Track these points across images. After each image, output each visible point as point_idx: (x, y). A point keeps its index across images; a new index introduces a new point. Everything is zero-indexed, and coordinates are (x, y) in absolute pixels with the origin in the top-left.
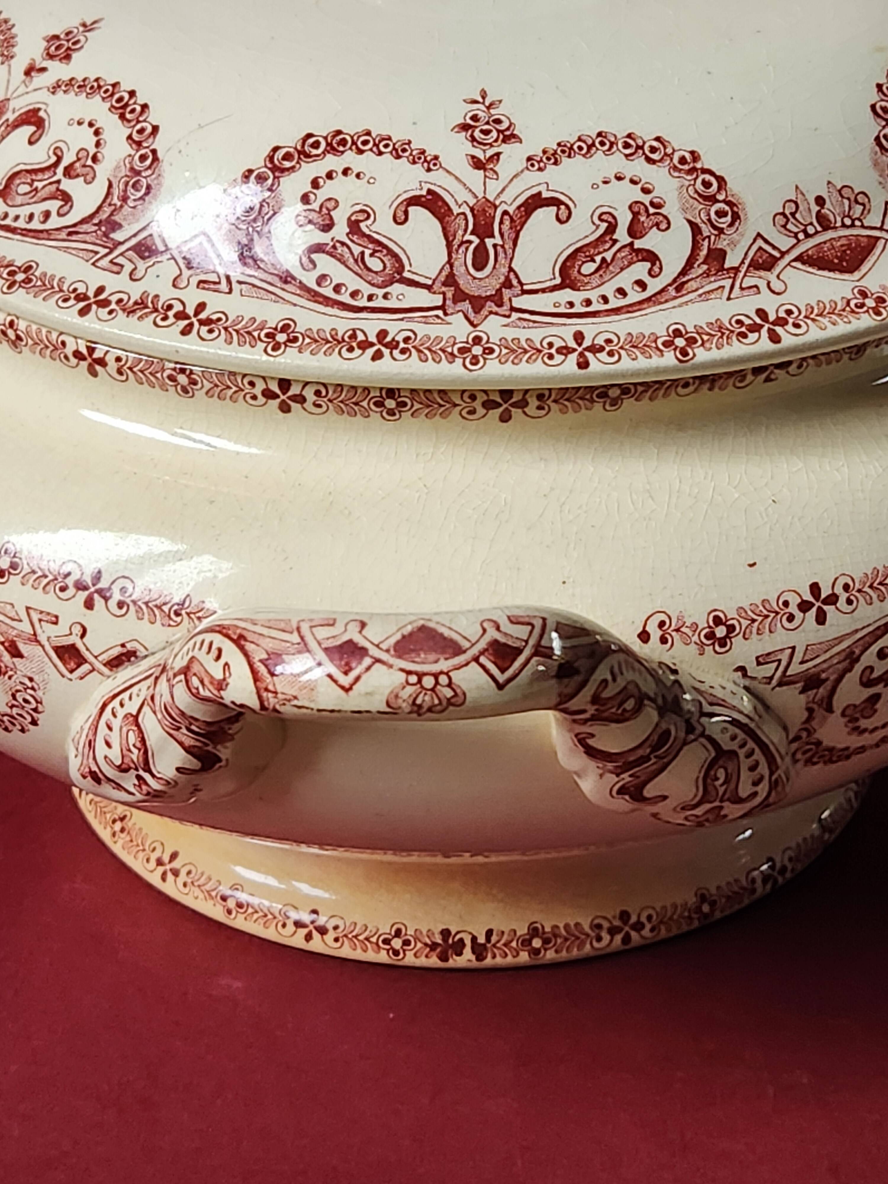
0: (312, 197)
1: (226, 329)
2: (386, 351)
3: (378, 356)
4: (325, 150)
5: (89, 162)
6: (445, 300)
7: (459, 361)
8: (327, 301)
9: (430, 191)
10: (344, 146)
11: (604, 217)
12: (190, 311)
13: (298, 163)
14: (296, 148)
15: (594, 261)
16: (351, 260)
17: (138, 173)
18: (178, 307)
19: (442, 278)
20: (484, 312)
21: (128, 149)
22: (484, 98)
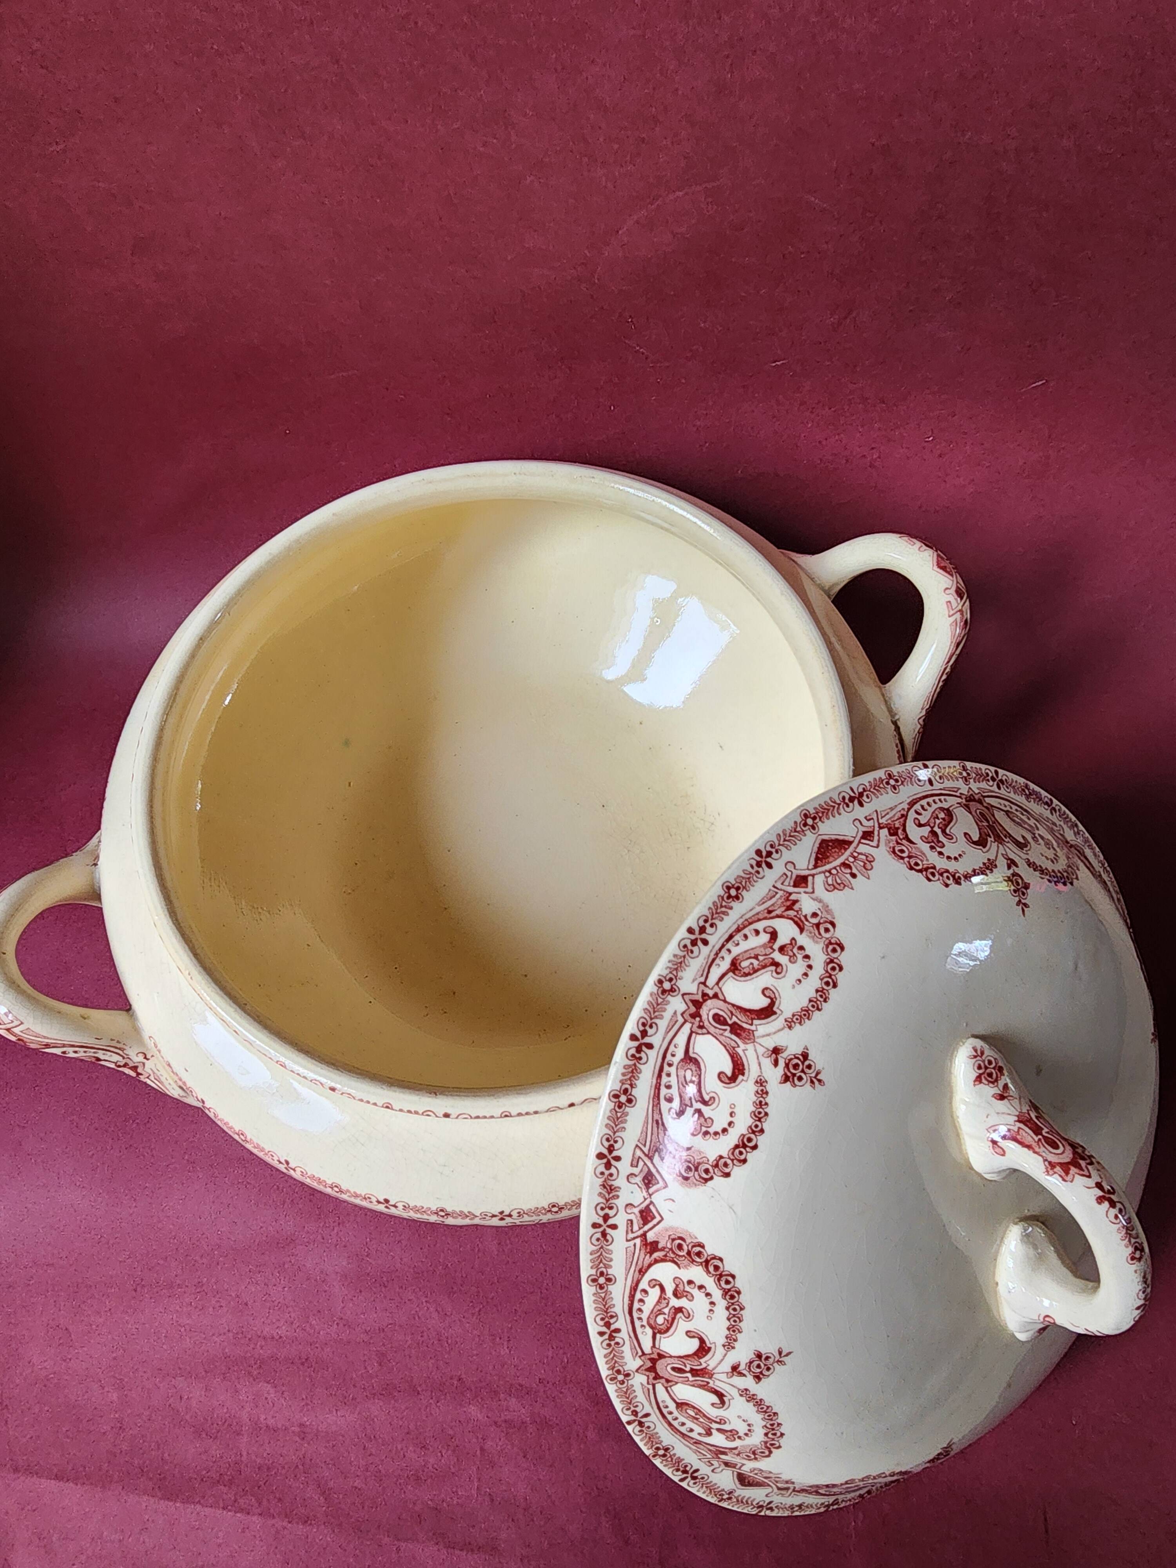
0: (692, 1286)
1: (602, 1247)
2: (606, 1336)
3: (601, 1334)
4: (725, 1289)
5: (704, 1129)
6: (649, 1354)
7: (610, 1372)
8: (632, 1297)
9: (710, 1348)
10: (730, 1299)
11: (723, 1420)
12: (610, 1222)
13: (713, 1275)
14: (723, 1271)
15: (696, 1414)
16: (659, 1308)
17: (696, 1169)
18: (611, 1213)
19: (661, 1352)
20: (647, 1373)
21: (712, 1157)
22: (785, 1356)
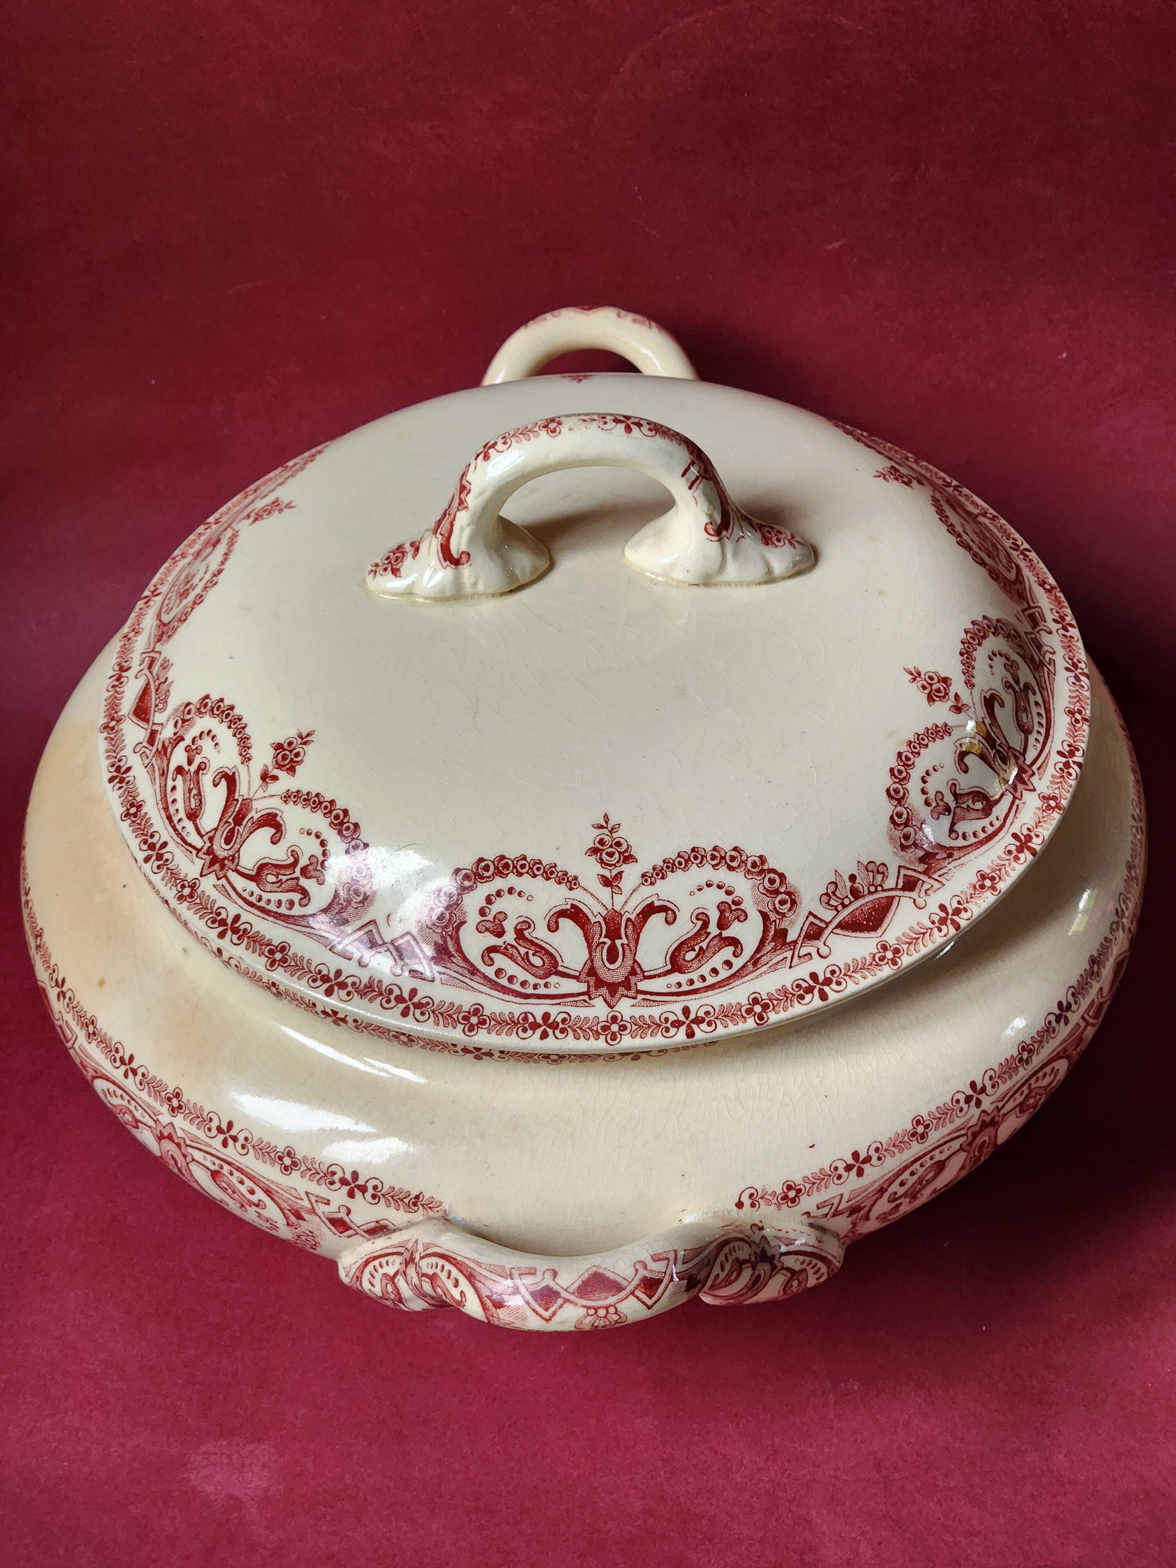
0: (487, 910)
1: (433, 1012)
2: (550, 1031)
3: (544, 1036)
4: (494, 872)
5: (319, 867)
6: (589, 987)
7: (602, 1038)
8: (504, 990)
9: (573, 906)
10: (508, 869)
11: (700, 916)
12: (406, 995)
13: (475, 883)
14: (472, 871)
15: (694, 950)
16: (520, 958)
17: (357, 882)
18: (397, 992)
19: (586, 970)
20: (618, 996)
21: (347, 861)
22: (607, 823)
